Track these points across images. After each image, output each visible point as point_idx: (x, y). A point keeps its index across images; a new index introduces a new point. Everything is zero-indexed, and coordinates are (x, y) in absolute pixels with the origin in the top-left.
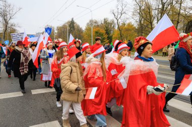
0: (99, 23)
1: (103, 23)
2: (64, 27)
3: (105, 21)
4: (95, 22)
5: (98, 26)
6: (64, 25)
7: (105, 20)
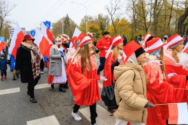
0: (94, 19)
1: (97, 18)
2: (59, 23)
3: (100, 17)
4: (90, 18)
5: (93, 22)
6: (59, 21)
7: (99, 15)
